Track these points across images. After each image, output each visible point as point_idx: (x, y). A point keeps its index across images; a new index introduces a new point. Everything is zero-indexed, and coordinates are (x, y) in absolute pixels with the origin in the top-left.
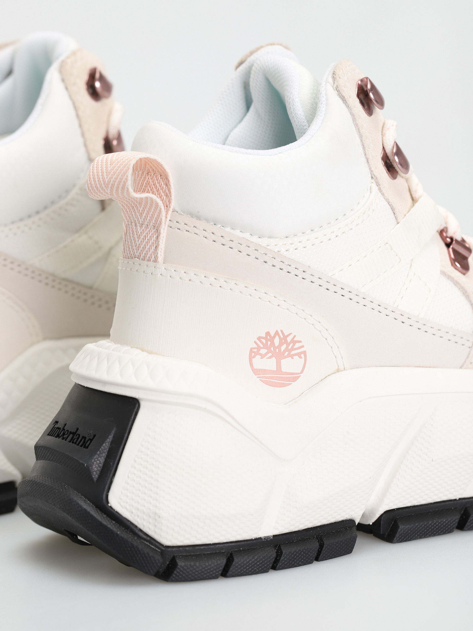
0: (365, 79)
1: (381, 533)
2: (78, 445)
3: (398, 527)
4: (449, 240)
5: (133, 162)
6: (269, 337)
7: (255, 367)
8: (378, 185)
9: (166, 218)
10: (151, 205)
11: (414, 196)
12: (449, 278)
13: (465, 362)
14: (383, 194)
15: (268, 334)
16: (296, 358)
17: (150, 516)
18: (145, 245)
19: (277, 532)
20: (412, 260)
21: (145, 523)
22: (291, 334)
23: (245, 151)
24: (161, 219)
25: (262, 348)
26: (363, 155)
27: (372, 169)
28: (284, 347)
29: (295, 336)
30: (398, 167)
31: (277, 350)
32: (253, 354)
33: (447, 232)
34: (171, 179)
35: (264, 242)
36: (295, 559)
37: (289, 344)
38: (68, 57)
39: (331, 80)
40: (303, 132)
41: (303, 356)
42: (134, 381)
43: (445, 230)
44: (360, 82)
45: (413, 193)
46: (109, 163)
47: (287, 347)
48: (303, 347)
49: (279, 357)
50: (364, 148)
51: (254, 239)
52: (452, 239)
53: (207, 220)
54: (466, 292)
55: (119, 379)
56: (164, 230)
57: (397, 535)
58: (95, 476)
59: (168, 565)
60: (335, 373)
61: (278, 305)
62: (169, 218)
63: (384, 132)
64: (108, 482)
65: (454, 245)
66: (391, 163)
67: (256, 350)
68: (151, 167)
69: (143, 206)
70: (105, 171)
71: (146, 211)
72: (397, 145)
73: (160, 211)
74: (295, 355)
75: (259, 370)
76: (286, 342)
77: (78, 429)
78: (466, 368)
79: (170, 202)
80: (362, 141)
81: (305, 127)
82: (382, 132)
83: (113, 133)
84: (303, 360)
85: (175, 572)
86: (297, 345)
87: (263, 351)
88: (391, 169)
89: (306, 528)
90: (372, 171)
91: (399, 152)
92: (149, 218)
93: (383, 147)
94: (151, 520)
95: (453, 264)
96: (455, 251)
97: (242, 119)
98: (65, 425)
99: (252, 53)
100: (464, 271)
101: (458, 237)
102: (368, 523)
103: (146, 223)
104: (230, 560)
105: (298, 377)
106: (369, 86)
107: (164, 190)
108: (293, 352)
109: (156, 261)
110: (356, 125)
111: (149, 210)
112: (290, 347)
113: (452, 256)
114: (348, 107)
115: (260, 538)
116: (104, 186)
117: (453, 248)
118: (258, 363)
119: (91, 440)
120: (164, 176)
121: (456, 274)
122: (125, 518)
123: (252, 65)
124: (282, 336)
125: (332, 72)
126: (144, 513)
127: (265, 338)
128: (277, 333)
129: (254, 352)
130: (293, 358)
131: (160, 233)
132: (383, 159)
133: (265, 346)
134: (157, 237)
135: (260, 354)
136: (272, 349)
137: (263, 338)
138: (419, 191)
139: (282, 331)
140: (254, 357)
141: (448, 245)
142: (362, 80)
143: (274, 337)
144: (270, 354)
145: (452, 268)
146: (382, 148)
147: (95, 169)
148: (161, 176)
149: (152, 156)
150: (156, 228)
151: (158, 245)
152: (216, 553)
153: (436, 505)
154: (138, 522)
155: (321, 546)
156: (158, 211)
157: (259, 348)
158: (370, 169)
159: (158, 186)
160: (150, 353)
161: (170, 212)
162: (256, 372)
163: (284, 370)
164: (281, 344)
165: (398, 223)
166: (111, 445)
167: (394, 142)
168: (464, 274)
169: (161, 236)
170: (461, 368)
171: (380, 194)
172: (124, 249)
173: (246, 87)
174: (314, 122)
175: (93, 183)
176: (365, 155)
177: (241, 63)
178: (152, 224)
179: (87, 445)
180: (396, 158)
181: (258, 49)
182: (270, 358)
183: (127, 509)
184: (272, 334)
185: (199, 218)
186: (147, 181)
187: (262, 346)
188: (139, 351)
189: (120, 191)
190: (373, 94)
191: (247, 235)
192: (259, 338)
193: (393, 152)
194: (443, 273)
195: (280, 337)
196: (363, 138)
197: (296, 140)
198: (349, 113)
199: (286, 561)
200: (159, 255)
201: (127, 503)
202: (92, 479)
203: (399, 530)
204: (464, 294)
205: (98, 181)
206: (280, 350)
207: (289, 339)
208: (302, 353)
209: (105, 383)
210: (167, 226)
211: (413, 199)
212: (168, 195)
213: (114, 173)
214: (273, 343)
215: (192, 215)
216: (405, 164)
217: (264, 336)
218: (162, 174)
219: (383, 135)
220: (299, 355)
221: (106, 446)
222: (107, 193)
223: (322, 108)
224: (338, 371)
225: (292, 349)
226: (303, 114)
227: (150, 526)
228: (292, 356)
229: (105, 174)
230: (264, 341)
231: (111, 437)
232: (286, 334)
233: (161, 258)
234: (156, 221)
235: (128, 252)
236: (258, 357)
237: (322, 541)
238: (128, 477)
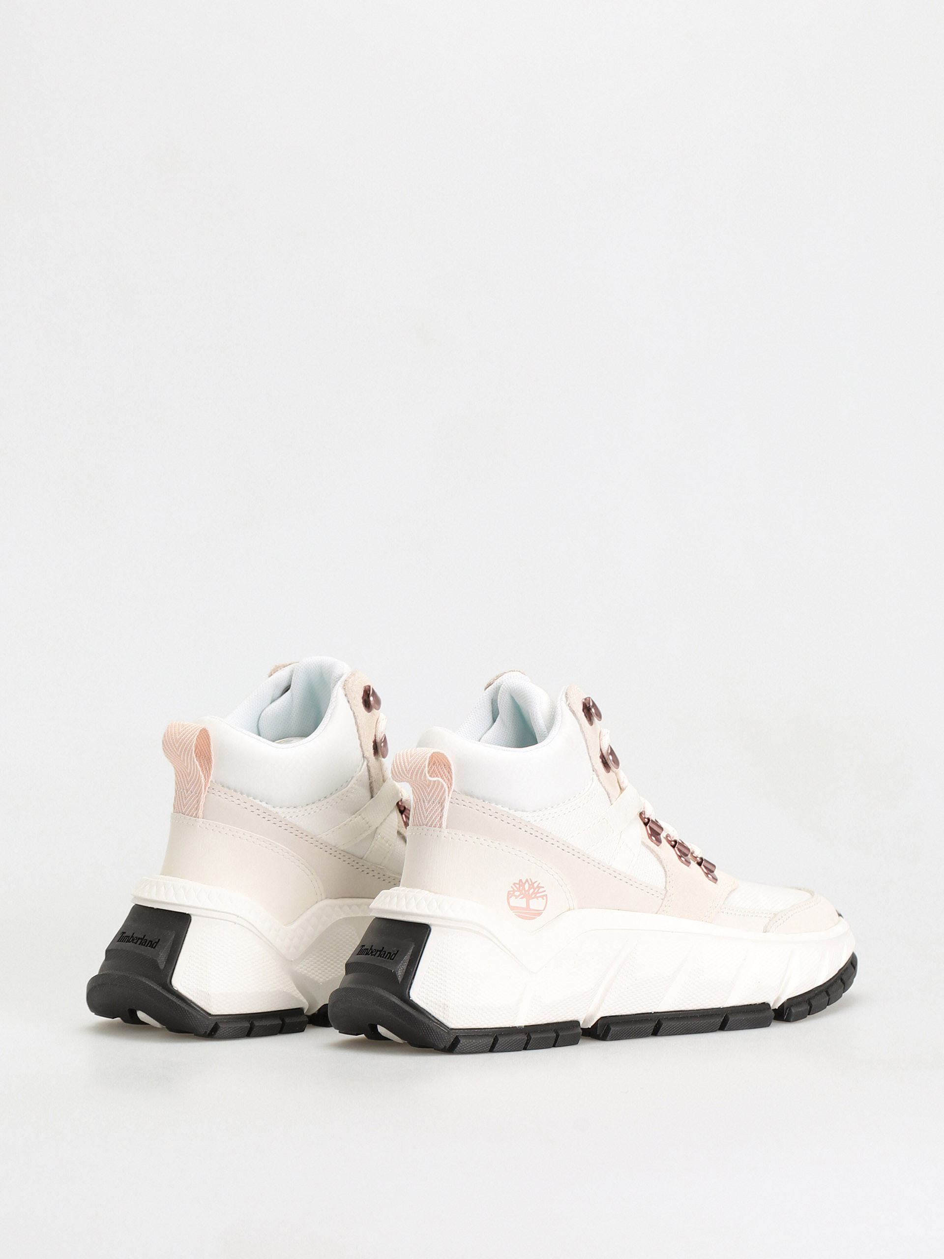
0: (588, 699)
1: (598, 1033)
2: (385, 958)
3: (611, 1029)
4: (646, 820)
5: (429, 755)
6: (521, 883)
7: (512, 904)
8: (598, 776)
9: (449, 796)
10: (438, 787)
11: (621, 786)
12: (648, 847)
13: (659, 910)
14: (601, 783)
15: (521, 881)
16: (540, 899)
17: (440, 1006)
18: (432, 816)
19: (527, 1024)
20: (622, 832)
21: (436, 1012)
22: (536, 882)
23: (506, 748)
24: (445, 797)
25: (516, 891)
26: (587, 754)
27: (594, 765)
28: (531, 891)
29: (539, 883)
30: (611, 764)
31: (527, 893)
32: (510, 895)
33: (644, 814)
34: (453, 768)
35: (518, 814)
36: (540, 1043)
37: (536, 889)
38: (349, 677)
39: (564, 699)
40: (544, 737)
41: (545, 897)
42: (427, 912)
43: (643, 813)
44: (584, 700)
45: (621, 784)
46: (409, 756)
47: (534, 891)
48: (545, 891)
49: (528, 898)
50: (588, 749)
51: (512, 812)
52: (649, 819)
53: (478, 798)
54: (660, 858)
55: (415, 910)
56: (447, 805)
57: (610, 1035)
58: (400, 979)
59: (453, 1042)
60: (567, 911)
61: (529, 860)
62: (450, 797)
63: (601, 737)
64: (410, 983)
65: (650, 824)
66: (606, 760)
67: (512, 893)
68: (437, 760)
69: (430, 788)
70: (406, 761)
71: (433, 791)
72: (611, 747)
73: (445, 791)
74: (540, 897)
75: (514, 907)
76: (533, 887)
77: (383, 948)
78: (660, 914)
79: (451, 785)
80: (586, 743)
81: (545, 733)
82: (600, 738)
83: (380, 737)
84: (545, 900)
85: (458, 1046)
86: (541, 890)
87: (517, 893)
88: (606, 765)
89: (546, 1022)
90: (593, 766)
91: (612, 753)
92: (435, 796)
93: (601, 749)
94: (441, 1009)
95: (650, 837)
96: (650, 828)
97: (491, 726)
98: (372, 946)
99: (498, 677)
100: (658, 843)
101: (653, 818)
102: (587, 1027)
103: (433, 800)
104: (496, 1040)
105: (542, 913)
106: (591, 704)
107: (447, 776)
108: (538, 895)
109: (440, 827)
110: (583, 732)
111: (436, 790)
112: (536, 891)
113: (649, 832)
114: (577, 718)
115: (516, 1027)
116: (406, 772)
117: (649, 826)
118: (514, 902)
119: (396, 954)
120: (448, 766)
121: (653, 845)
122: (422, 1008)
123: (500, 687)
124: (530, 883)
125: (565, 694)
126: (436, 1004)
127: (519, 884)
128: (527, 880)
129: (511, 894)
130: (537, 899)
131: (444, 807)
132: (601, 757)
133: (519, 890)
134: (442, 810)
135: (515, 896)
136: (523, 892)
137: (517, 884)
138: (625, 783)
139: (530, 879)
140: (511, 897)
141: (646, 824)
142: (585, 699)
143: (525, 883)
144: (522, 896)
145: (649, 841)
146: (599, 749)
147: (398, 760)
148: (444, 766)
149: (441, 751)
150: (440, 804)
151: (443, 815)
152: (485, 1035)
153: (637, 1016)
154: (432, 1011)
155: (557, 1036)
156: (443, 791)
157: (514, 891)
158: (592, 764)
159: (442, 773)
160: (436, 893)
161: (451, 792)
162: (512, 908)
163: (531, 907)
164: (530, 889)
165: (612, 804)
166: (411, 957)
167: (607, 746)
168: (658, 846)
169: (445, 809)
170: (656, 913)
171: (599, 782)
172: (414, 820)
173: (494, 703)
174: (553, 729)
175: (396, 770)
176: (589, 754)
177: (490, 685)
178: (437, 801)
179: (392, 958)
180: (611, 757)
181: (502, 674)
182: (522, 898)
183: (423, 1001)
184: (524, 882)
185: (472, 796)
186: (433, 770)
187: (516, 890)
188: (428, 892)
189: (418, 775)
190: (594, 709)
191: (506, 809)
192: (514, 884)
193: (608, 753)
194: (643, 843)
195: (529, 883)
196: (588, 742)
197: (537, 743)
198: (577, 723)
199: (533, 1044)
200: (443, 823)
201: (423, 997)
202: (398, 981)
203: (611, 1031)
204: (658, 860)
205: (401, 768)
206: (529, 893)
207: (535, 885)
208: (544, 895)
209: (405, 914)
210: (449, 801)
211: (621, 789)
212: (450, 780)
213: (414, 763)
214: (524, 888)
215: (466, 794)
216: (616, 762)
217: (518, 882)
218: (446, 764)
219: (600, 740)
220: (542, 897)
221: (407, 957)
222: (408, 777)
223: (559, 718)
224: (570, 910)
225: (538, 893)
226: (543, 723)
227: (441, 1014)
228: (537, 898)
229: (406, 764)
230: (518, 886)
231: (411, 951)
232: (533, 882)
233: (444, 825)
234: (441, 798)
235: (417, 822)
236: (514, 897)
237: (558, 1033)
238: (424, 979)
